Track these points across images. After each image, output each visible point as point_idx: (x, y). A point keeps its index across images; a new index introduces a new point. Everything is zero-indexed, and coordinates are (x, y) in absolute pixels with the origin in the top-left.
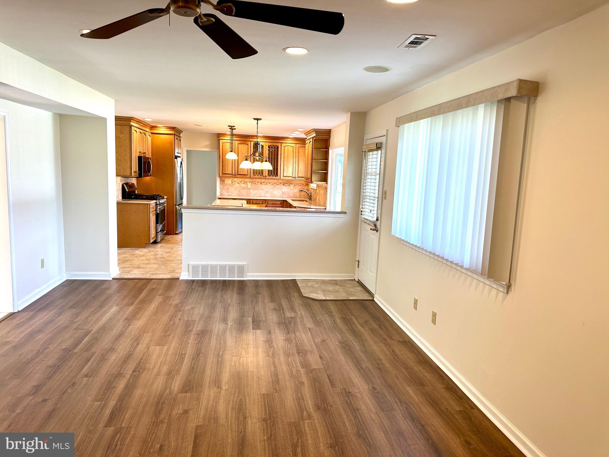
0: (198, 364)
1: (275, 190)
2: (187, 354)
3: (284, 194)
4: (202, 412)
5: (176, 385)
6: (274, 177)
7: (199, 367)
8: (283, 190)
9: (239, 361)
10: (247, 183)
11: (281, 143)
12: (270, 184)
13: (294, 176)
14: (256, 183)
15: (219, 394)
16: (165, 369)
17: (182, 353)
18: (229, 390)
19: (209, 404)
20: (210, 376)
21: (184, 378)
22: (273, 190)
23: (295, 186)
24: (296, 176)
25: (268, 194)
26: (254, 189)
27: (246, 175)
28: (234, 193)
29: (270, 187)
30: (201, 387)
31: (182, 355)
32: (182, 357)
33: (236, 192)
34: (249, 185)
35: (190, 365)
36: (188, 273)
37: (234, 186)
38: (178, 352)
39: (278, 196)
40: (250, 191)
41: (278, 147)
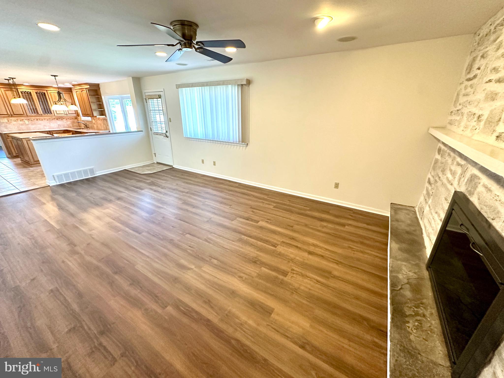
3: (59, 126)
6: (49, 115)
8: (59, 123)
10: (24, 120)
11: (47, 90)
12: (46, 120)
13: (65, 113)
14: (33, 120)
22: (50, 124)
23: (67, 120)
24: (67, 113)
25: (46, 127)
26: (32, 124)
27: (22, 114)
28: (13, 129)
29: (46, 122)
34: (26, 122)
36: (55, 181)
37: (12, 124)
40: (29, 126)
41: (44, 93)
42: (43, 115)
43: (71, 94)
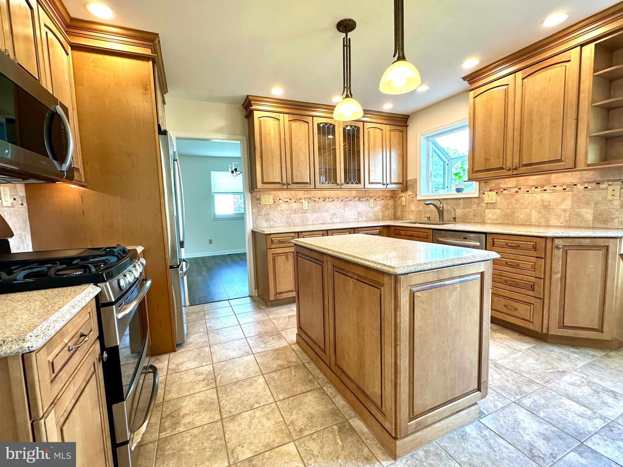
1: (347, 210)
3: (360, 215)
6: (354, 185)
8: (359, 210)
10: (302, 201)
11: (364, 122)
13: (385, 182)
14: (317, 199)
22: (344, 210)
23: (375, 202)
24: (388, 181)
25: (337, 218)
26: (314, 211)
27: (307, 183)
28: (279, 221)
29: (339, 206)
33: (283, 219)
34: (305, 204)
37: (279, 209)
39: (351, 220)
40: (307, 215)
41: (360, 128)
42: (345, 186)
43: (404, 133)
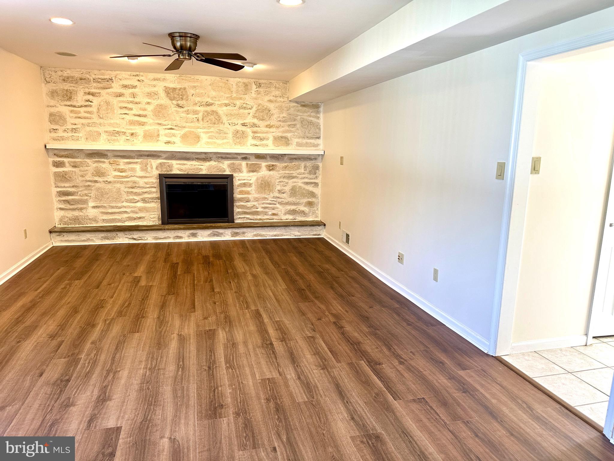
0: (206, 356)
2: (224, 368)
4: (192, 319)
5: (221, 336)
7: (204, 352)
9: (157, 362)
15: (180, 330)
16: (241, 349)
17: (232, 369)
18: (170, 334)
19: (188, 324)
20: (190, 344)
21: (217, 341)
30: (197, 334)
31: (230, 366)
32: (230, 364)
35: (216, 354)
38: (237, 370)
